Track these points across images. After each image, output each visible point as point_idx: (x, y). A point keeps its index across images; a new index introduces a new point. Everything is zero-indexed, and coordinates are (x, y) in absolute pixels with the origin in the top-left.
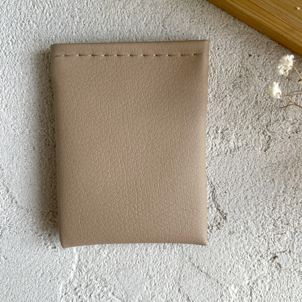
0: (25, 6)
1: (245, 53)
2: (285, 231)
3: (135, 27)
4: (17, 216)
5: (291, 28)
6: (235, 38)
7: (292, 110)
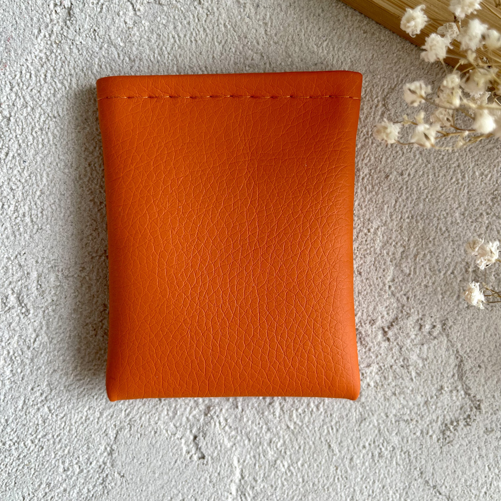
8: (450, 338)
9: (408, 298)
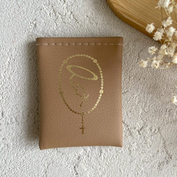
8: (161, 134)
9: (147, 120)
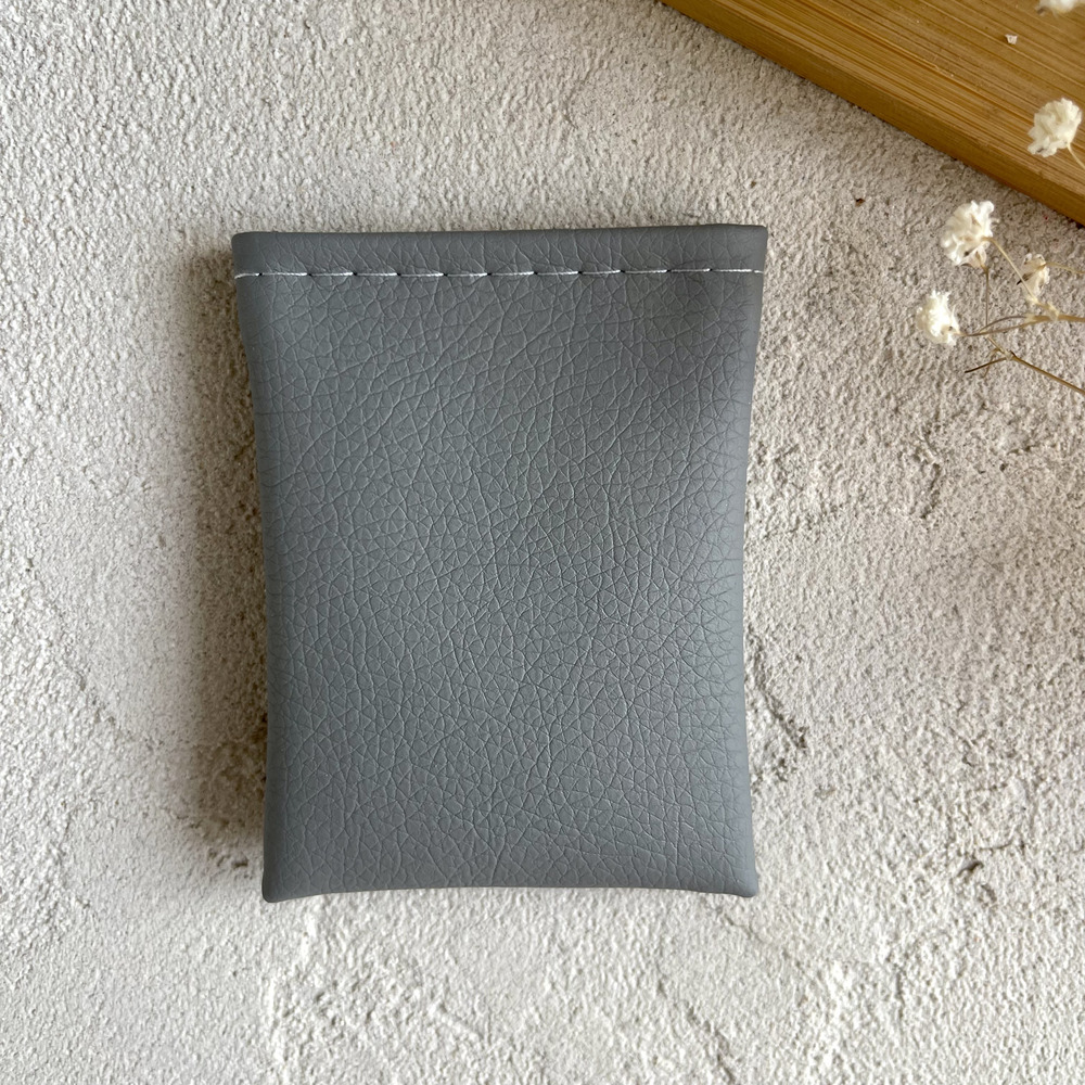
0: (111, 75)
1: (843, 194)
2: (1002, 780)
3: (474, 125)
4: (116, 765)
5: (988, 107)
6: (808, 146)
7: (1009, 377)
